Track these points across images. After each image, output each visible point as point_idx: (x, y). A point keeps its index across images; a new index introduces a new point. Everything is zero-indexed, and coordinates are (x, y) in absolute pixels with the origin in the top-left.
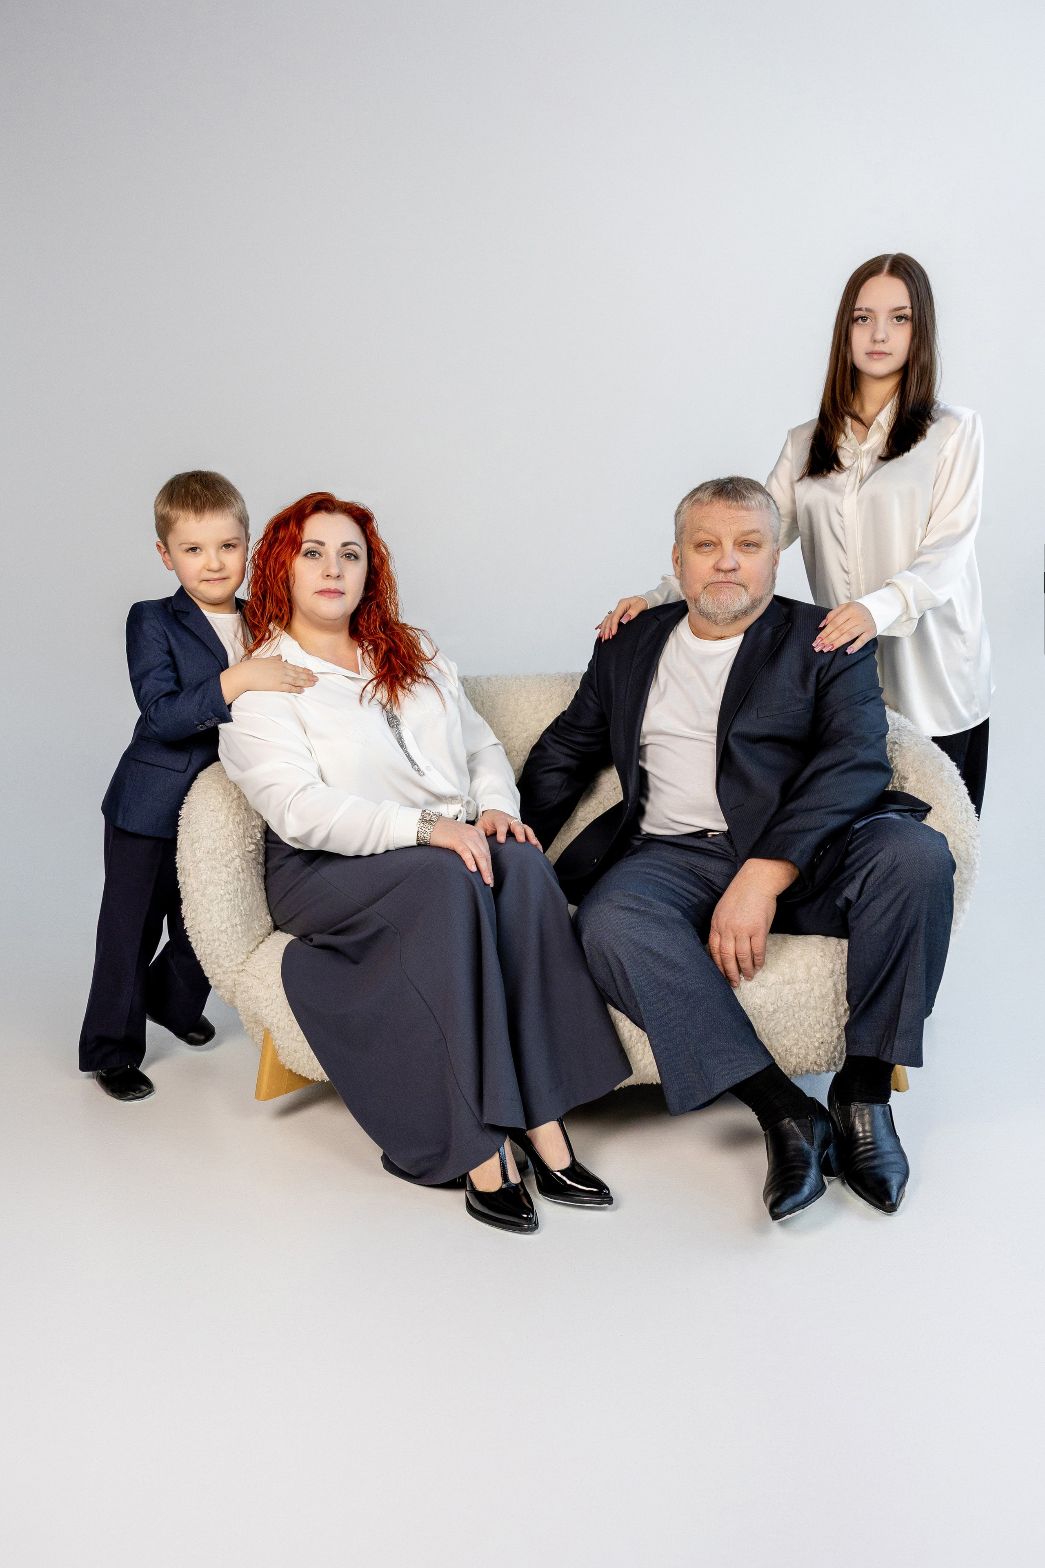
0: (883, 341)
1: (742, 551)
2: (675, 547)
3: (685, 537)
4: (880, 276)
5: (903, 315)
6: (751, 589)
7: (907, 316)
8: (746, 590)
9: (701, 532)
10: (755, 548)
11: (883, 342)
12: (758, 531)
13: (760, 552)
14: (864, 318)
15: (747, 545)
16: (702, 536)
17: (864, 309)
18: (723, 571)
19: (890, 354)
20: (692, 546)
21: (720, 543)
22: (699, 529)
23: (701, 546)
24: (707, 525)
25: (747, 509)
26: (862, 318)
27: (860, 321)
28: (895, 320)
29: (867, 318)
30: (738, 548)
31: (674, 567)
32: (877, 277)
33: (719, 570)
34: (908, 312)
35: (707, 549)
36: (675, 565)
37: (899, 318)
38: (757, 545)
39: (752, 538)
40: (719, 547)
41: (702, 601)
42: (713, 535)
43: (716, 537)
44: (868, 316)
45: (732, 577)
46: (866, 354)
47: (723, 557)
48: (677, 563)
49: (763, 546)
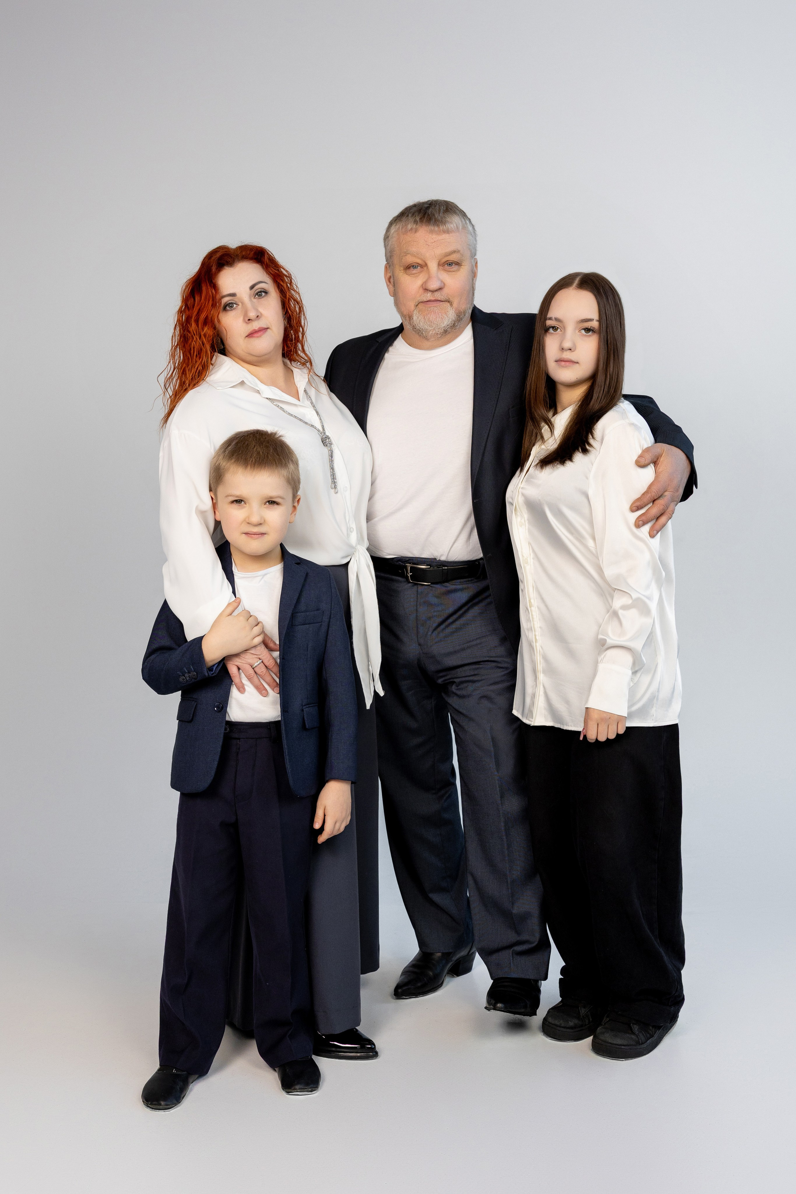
0: (570, 349)
1: (445, 270)
2: (386, 267)
3: (396, 260)
4: (569, 288)
5: (589, 327)
6: (455, 305)
7: (594, 328)
8: (451, 305)
9: (409, 255)
10: (457, 267)
11: (570, 351)
12: (458, 251)
13: (461, 270)
14: (555, 328)
15: (450, 264)
16: (410, 260)
17: (553, 318)
18: (430, 291)
19: (578, 363)
20: (402, 269)
21: (426, 265)
22: (406, 254)
23: (409, 268)
24: (413, 249)
25: (448, 232)
26: (553, 327)
27: (551, 330)
28: (583, 332)
29: (557, 327)
30: (442, 268)
31: (388, 286)
32: (567, 289)
33: (426, 290)
34: (595, 324)
35: (415, 271)
36: (389, 284)
37: (588, 330)
38: (458, 264)
39: (454, 257)
40: (425, 268)
41: (415, 318)
42: (419, 258)
43: (422, 259)
44: (557, 326)
45: (438, 296)
46: (556, 361)
47: (429, 277)
48: (390, 282)
49: (463, 264)
